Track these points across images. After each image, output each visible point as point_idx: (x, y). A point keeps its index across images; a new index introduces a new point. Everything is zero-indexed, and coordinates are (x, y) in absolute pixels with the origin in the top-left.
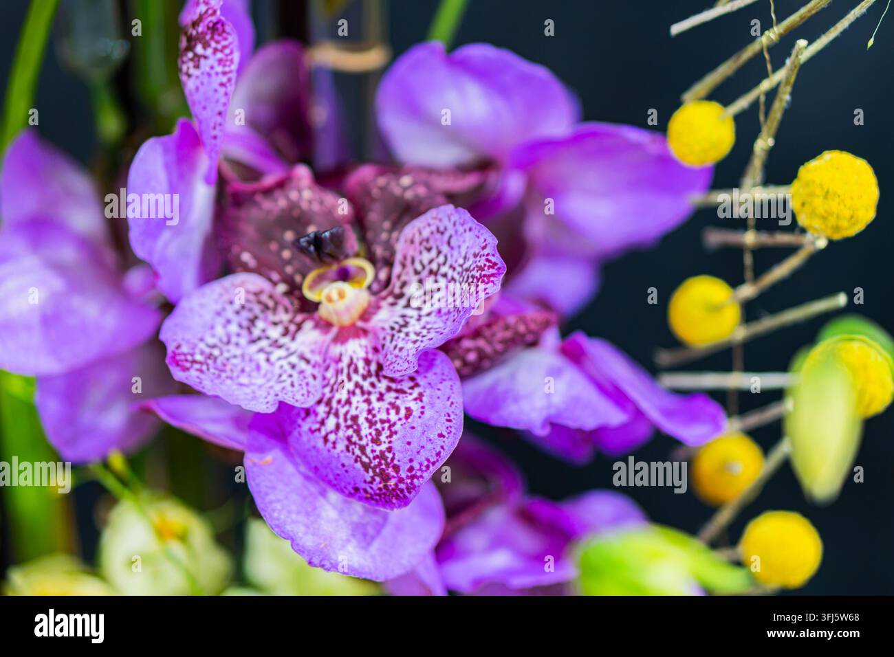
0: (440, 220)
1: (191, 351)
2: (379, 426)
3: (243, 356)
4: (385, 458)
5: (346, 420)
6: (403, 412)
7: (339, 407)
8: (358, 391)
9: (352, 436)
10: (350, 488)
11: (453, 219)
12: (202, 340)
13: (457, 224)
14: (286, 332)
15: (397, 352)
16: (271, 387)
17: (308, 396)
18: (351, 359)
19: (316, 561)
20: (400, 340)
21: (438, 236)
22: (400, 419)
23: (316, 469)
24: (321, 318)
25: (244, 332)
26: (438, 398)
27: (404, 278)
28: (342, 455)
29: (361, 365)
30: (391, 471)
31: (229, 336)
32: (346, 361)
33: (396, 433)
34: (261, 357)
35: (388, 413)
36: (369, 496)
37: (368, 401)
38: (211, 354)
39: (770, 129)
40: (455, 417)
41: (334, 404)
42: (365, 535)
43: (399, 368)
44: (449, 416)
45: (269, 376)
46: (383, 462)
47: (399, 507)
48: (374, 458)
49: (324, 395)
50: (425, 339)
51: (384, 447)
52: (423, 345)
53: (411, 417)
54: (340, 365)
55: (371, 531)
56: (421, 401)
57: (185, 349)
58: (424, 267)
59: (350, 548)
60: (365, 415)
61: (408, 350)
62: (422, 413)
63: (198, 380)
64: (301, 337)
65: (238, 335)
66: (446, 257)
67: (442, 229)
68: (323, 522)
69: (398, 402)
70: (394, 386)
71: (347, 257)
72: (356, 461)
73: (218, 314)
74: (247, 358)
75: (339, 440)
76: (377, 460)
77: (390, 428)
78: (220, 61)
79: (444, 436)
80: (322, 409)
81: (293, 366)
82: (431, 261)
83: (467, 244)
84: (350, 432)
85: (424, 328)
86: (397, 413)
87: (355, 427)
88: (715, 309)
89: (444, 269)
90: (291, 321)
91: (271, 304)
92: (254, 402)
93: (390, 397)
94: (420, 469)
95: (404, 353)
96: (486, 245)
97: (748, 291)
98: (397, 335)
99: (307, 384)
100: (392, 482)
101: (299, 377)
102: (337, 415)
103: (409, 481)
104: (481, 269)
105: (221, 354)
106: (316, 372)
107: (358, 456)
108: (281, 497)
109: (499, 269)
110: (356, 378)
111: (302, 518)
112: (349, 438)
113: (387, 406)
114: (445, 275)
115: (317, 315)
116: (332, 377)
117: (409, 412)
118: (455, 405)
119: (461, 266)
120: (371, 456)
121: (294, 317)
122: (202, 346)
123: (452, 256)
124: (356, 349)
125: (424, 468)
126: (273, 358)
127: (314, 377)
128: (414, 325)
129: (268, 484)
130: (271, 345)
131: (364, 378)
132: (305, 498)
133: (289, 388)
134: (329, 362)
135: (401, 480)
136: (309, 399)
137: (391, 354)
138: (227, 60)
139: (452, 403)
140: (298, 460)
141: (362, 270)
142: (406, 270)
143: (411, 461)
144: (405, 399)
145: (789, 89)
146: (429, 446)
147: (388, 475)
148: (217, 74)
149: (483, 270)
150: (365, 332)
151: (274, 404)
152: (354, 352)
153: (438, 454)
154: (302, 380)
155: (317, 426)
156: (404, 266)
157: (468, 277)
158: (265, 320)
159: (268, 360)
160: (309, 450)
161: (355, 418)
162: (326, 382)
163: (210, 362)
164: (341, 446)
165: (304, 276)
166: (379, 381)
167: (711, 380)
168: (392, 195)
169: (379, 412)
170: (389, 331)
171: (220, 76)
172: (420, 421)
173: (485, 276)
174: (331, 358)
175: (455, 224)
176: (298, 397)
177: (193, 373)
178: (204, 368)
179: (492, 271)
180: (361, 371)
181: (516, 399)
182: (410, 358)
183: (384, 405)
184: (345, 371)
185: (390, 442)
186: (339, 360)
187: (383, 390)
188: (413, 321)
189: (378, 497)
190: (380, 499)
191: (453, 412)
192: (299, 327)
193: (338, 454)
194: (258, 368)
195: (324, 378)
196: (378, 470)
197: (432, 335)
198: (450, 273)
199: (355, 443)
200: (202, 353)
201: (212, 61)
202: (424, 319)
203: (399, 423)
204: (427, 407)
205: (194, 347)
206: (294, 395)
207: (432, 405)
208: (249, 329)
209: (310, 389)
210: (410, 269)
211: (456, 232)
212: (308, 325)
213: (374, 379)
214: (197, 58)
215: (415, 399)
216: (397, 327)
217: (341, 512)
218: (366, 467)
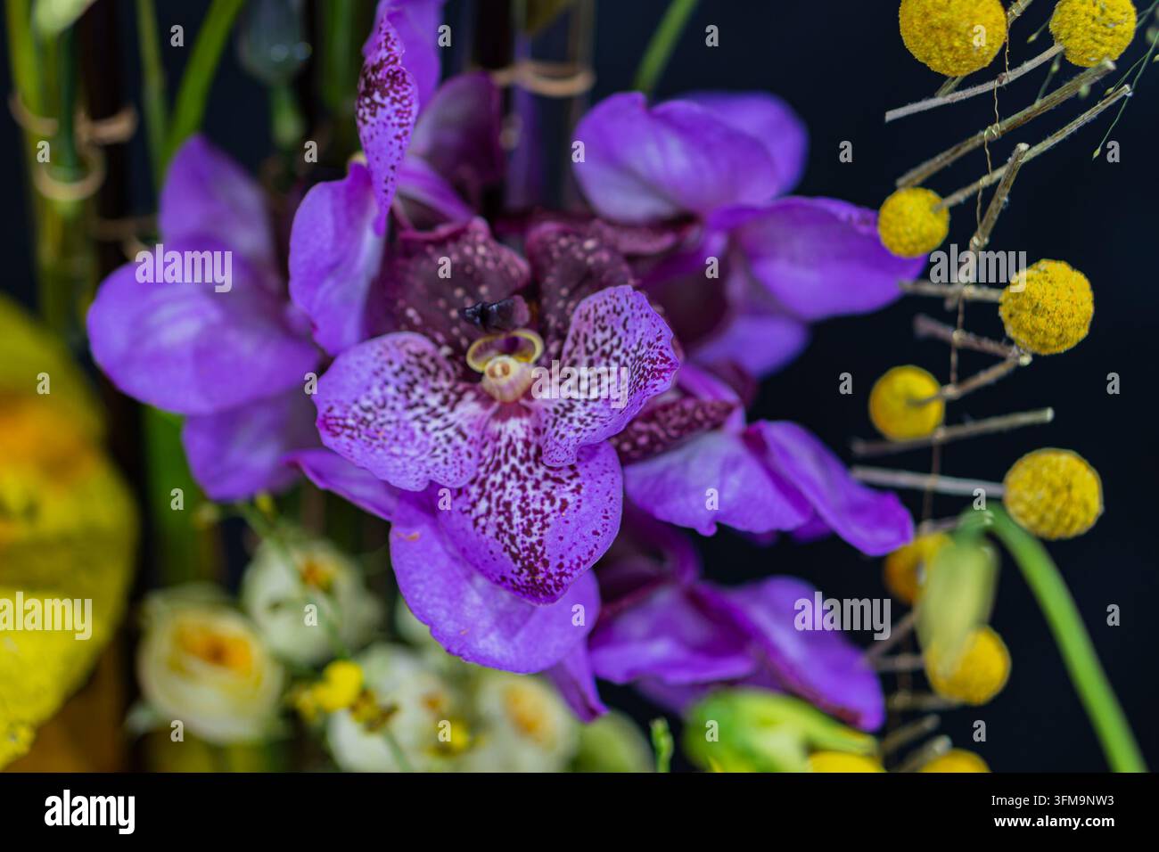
0: (618, 299)
1: (343, 415)
2: (531, 516)
3: (398, 421)
4: (535, 552)
5: (498, 505)
6: (558, 504)
7: (493, 490)
8: (514, 476)
9: (502, 524)
10: (497, 576)
11: (630, 301)
12: (356, 402)
13: (634, 307)
14: (445, 402)
15: (557, 439)
16: (423, 462)
17: (461, 476)
18: (511, 439)
19: (455, 649)
20: (562, 426)
21: (615, 316)
22: (554, 511)
23: (464, 551)
24: (483, 390)
25: (401, 396)
26: (597, 491)
27: (574, 356)
28: (490, 541)
29: (520, 446)
30: (540, 566)
31: (385, 399)
32: (504, 440)
33: (548, 525)
34: (417, 425)
35: (543, 504)
36: (515, 586)
37: (523, 488)
38: (364, 419)
39: (985, 227)
40: (613, 514)
41: (488, 486)
42: (509, 624)
43: (558, 459)
44: (606, 512)
45: (423, 447)
46: (532, 554)
47: (547, 602)
48: (524, 550)
49: (478, 474)
50: (588, 428)
51: (534, 539)
52: (585, 435)
53: (566, 511)
54: (498, 444)
55: (517, 620)
56: (579, 493)
57: (337, 412)
58: (596, 347)
59: (493, 637)
60: (518, 502)
61: (569, 439)
62: (578, 507)
63: (347, 448)
64: (460, 409)
65: (395, 399)
66: (620, 339)
67: (618, 309)
68: (467, 608)
69: (554, 492)
70: (551, 474)
71: (515, 327)
72: (505, 550)
73: (376, 374)
74: (402, 425)
75: (489, 526)
76: (526, 553)
77: (542, 520)
78: (397, 112)
79: (598, 534)
80: (474, 490)
81: (449, 440)
82: (604, 342)
83: (642, 330)
84: (501, 519)
85: (589, 414)
86: (552, 504)
87: (507, 514)
88: (918, 404)
89: (617, 353)
90: (451, 390)
91: (432, 368)
92: (404, 478)
93: (546, 485)
94: (570, 567)
95: (564, 442)
96: (661, 336)
97: (951, 391)
98: (560, 420)
99: (461, 462)
100: (540, 577)
101: (453, 454)
102: (489, 498)
103: (557, 578)
104: (653, 362)
105: (375, 419)
106: (472, 449)
107: (507, 545)
108: (425, 576)
109: (672, 364)
110: (513, 460)
111: (445, 602)
112: (500, 525)
113: (542, 495)
114: (617, 359)
115: (479, 386)
116: (488, 456)
117: (564, 503)
118: (614, 500)
119: (635, 352)
120: (521, 547)
121: (455, 386)
122: (355, 408)
123: (626, 340)
124: (515, 428)
125: (574, 567)
126: (430, 427)
127: (470, 455)
128: (579, 410)
129: (412, 563)
130: (428, 414)
131: (522, 461)
132: (449, 581)
133: (442, 466)
134: (487, 438)
135: (549, 576)
136: (461, 479)
137: (552, 440)
138: (405, 112)
139: (611, 499)
140: (447, 538)
141: (530, 343)
142: (578, 348)
143: (562, 557)
144: (562, 489)
145: (1007, 191)
146: (583, 543)
147: (536, 569)
148: (393, 125)
149: (655, 364)
150: (528, 411)
151: (424, 482)
152: (514, 432)
153: (591, 553)
154: (456, 458)
155: (467, 507)
156: (576, 343)
157: (639, 368)
158: (425, 385)
159: (423, 429)
160: (458, 531)
161: (508, 505)
162: (482, 461)
163: (362, 427)
164: (491, 532)
165: (471, 341)
166: (537, 467)
167: (906, 479)
168: (573, 258)
169: (533, 501)
170: (552, 414)
171: (396, 127)
172: (574, 516)
173: (656, 370)
174: (489, 435)
175: (632, 307)
176: (451, 476)
177: (344, 439)
178: (356, 434)
179: (664, 366)
180: (519, 453)
181: (686, 492)
182: (569, 449)
183: (540, 494)
184: (503, 451)
185: (541, 535)
186: (498, 438)
187: (540, 477)
188: (579, 406)
189: (525, 590)
190: (527, 592)
191: (611, 509)
192: (460, 397)
193: (487, 540)
194: (413, 437)
195: (480, 456)
196: (526, 563)
197: (596, 425)
198: (623, 357)
199: (505, 532)
200: (355, 416)
201: (389, 111)
202: (591, 405)
203: (553, 516)
204: (584, 501)
205: (347, 409)
206: (446, 474)
207: (590, 499)
208: (406, 393)
209: (464, 468)
210: (581, 347)
211: (633, 314)
212: (469, 396)
213: (531, 464)
214: (374, 106)
215: (573, 491)
216: (561, 410)
217: (486, 598)
218: (515, 557)
